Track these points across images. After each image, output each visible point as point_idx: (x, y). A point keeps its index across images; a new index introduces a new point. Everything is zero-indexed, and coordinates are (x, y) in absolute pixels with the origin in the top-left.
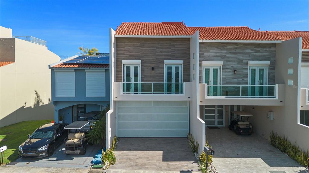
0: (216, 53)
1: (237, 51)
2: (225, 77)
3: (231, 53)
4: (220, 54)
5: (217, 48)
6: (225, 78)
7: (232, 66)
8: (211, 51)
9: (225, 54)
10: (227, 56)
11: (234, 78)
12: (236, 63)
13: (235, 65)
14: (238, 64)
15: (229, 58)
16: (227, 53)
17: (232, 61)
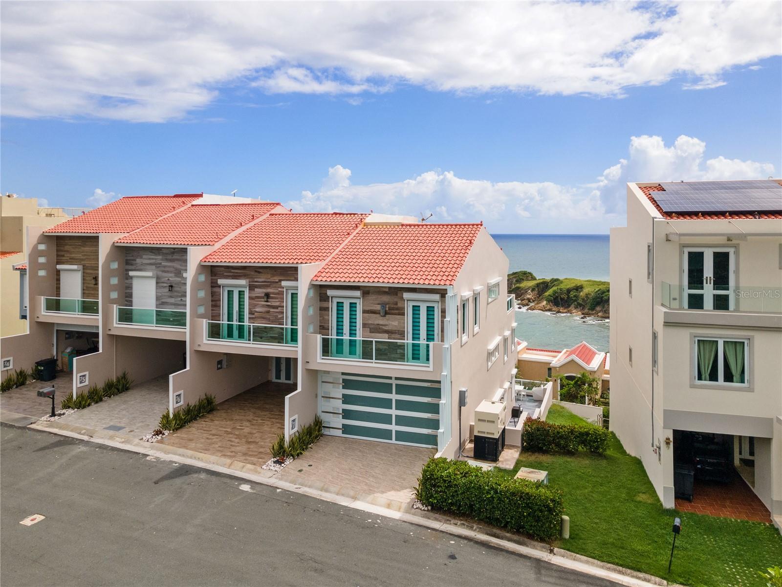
0: (150, 259)
1: (175, 257)
2: (160, 294)
3: (167, 260)
4: (154, 261)
5: (151, 252)
6: (161, 297)
7: (168, 279)
8: (144, 257)
9: (161, 262)
10: (163, 264)
11: (171, 297)
12: (173, 275)
13: (171, 277)
14: (175, 276)
15: (165, 267)
16: (162, 260)
17: (168, 272)
